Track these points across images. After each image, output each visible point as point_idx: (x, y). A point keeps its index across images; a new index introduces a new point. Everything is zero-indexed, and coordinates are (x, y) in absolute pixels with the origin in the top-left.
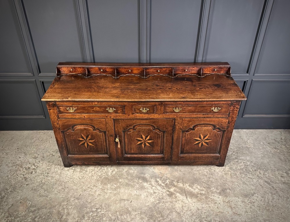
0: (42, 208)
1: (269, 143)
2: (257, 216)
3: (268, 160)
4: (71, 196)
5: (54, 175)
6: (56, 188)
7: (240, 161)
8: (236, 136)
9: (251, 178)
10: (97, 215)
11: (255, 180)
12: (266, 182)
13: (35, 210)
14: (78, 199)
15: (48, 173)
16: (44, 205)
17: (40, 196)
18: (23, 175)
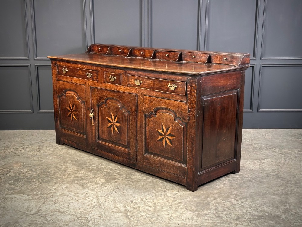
0: (37, 165)
1: (291, 136)
2: (265, 168)
3: (286, 144)
4: (69, 160)
5: (46, 151)
6: (51, 157)
7: (254, 144)
8: (252, 132)
9: (264, 152)
10: (97, 168)
11: (268, 153)
12: (280, 154)
13: (31, 166)
14: (76, 161)
15: (39, 150)
16: (39, 164)
17: (34, 160)
18: (12, 151)
